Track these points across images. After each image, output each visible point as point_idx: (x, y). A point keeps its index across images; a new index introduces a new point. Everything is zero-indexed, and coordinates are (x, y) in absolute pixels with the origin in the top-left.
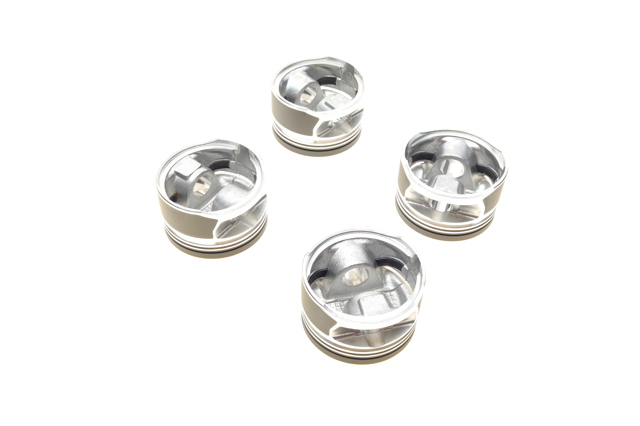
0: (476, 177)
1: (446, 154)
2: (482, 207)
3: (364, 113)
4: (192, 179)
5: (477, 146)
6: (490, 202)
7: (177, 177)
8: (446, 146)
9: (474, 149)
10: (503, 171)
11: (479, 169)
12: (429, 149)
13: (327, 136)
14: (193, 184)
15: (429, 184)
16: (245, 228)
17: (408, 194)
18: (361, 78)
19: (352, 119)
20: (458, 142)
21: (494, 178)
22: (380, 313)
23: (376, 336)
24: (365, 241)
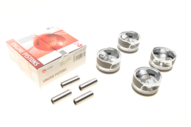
0: (168, 58)
1: (161, 52)
2: (171, 64)
3: (140, 44)
4: (104, 56)
5: (169, 51)
6: (173, 63)
7: (101, 56)
8: (161, 51)
9: (168, 51)
10: (176, 56)
11: (169, 56)
12: (157, 51)
13: (132, 48)
14: (105, 57)
15: (159, 58)
16: (117, 67)
17: (154, 60)
18: (140, 36)
19: (137, 45)
20: (164, 50)
21: (172, 58)
22: (153, 83)
23: (152, 89)
24: (146, 69)
